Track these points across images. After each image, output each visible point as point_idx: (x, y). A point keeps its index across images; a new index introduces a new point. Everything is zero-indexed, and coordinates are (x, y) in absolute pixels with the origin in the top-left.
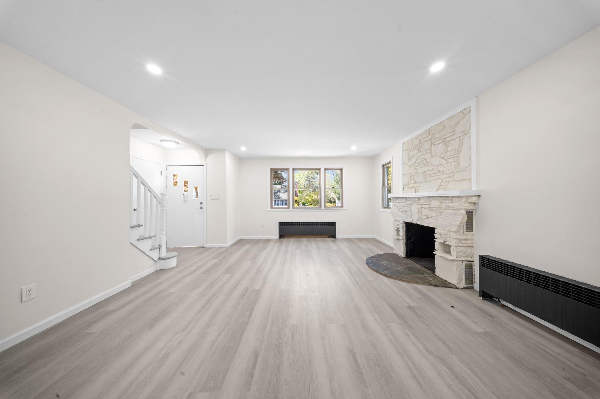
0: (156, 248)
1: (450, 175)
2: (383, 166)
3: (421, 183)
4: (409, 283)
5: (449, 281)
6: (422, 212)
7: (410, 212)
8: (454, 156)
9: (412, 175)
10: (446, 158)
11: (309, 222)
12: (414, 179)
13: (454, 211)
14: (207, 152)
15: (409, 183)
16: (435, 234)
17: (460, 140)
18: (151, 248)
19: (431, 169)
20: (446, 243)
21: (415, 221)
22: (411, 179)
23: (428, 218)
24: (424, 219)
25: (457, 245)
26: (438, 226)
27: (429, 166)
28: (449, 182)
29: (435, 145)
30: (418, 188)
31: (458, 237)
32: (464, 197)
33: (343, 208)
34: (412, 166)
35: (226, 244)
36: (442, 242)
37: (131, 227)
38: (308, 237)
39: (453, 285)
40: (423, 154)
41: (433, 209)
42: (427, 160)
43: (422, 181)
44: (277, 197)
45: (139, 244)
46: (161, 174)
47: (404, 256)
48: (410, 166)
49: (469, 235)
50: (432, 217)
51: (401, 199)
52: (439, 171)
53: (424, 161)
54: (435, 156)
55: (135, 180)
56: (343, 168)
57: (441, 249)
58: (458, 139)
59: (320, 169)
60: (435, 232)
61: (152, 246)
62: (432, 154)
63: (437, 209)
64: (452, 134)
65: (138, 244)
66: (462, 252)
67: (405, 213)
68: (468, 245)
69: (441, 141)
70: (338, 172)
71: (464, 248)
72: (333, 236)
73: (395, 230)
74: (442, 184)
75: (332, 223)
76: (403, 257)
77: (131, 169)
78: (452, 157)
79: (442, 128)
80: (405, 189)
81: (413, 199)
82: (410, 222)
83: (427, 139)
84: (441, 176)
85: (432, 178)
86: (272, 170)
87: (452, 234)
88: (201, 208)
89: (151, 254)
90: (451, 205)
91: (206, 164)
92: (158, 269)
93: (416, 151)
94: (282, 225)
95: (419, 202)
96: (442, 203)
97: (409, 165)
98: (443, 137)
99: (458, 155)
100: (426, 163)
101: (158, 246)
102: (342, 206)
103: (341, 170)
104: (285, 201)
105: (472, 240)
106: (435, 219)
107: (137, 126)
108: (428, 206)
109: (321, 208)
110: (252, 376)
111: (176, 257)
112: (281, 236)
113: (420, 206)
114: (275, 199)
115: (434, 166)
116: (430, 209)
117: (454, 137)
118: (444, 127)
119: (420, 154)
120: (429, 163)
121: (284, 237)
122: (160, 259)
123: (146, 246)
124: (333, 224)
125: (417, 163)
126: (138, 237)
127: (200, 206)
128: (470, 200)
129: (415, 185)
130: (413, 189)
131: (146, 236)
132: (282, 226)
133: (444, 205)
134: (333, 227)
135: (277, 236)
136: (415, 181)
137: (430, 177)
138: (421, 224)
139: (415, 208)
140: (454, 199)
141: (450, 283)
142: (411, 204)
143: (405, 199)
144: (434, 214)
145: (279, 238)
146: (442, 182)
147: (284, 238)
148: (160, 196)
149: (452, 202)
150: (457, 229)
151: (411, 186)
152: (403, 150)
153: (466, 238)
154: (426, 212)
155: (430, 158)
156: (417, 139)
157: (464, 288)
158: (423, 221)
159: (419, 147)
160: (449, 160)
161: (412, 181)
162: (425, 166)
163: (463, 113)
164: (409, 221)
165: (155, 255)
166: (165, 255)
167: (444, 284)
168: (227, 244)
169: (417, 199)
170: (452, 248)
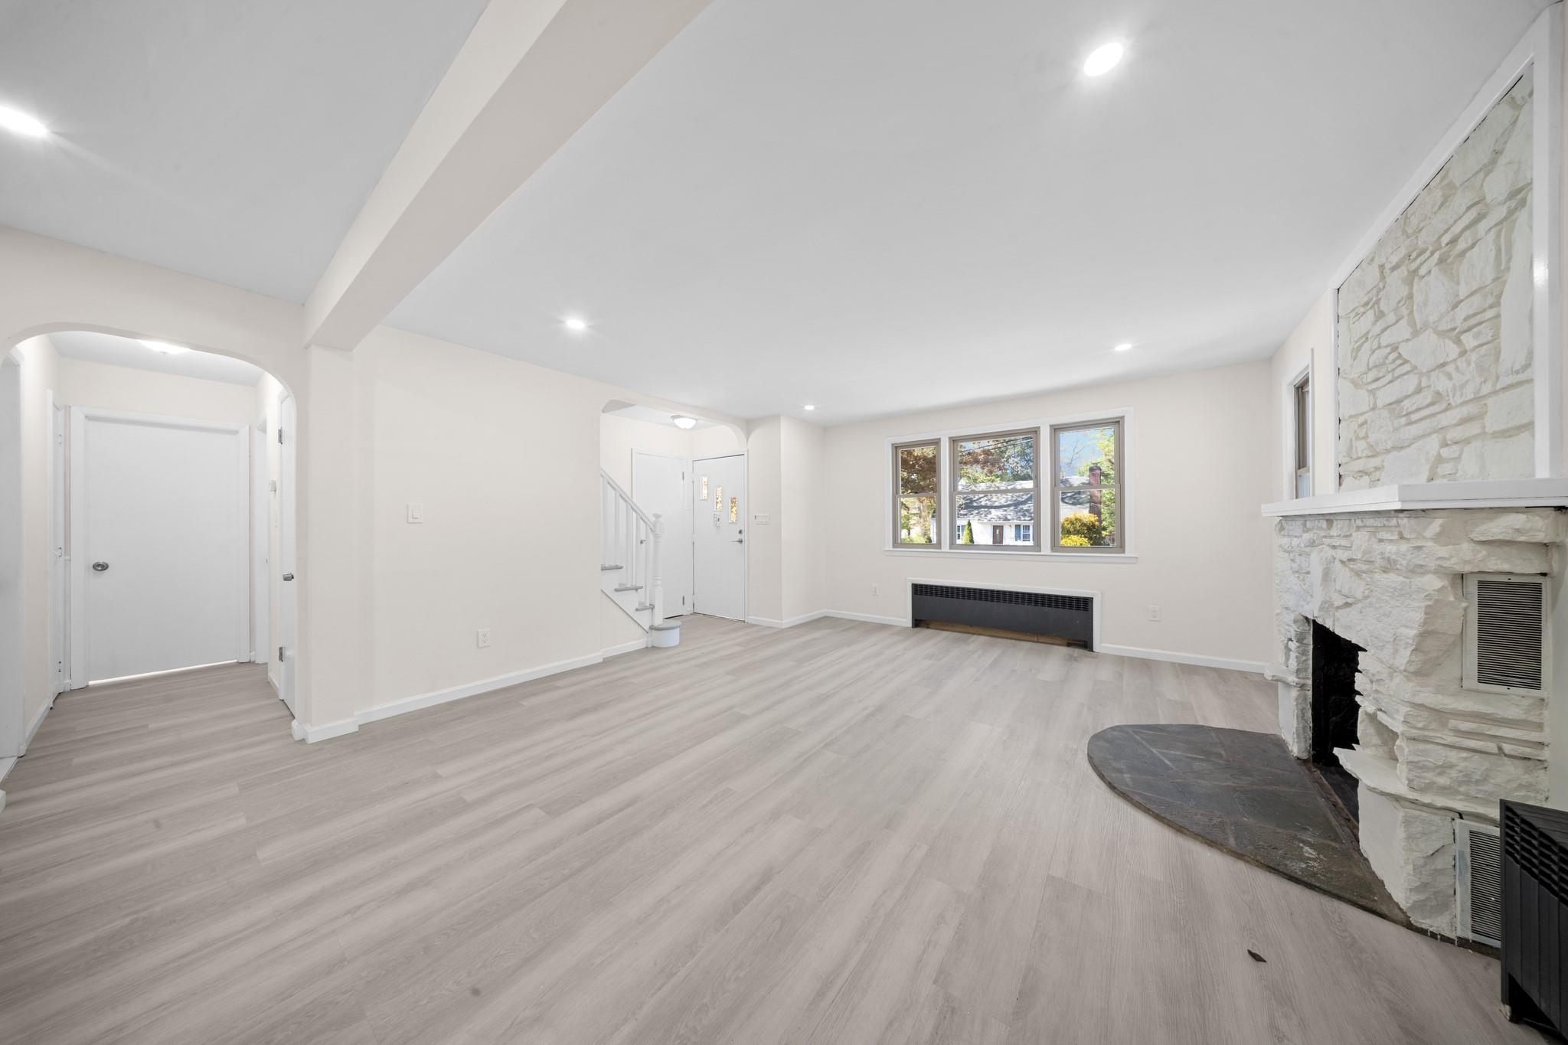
0: (645, 608)
1: (1465, 411)
2: (1299, 389)
3: (1386, 453)
6: (1332, 580)
8: (1478, 319)
9: (1361, 420)
10: (1455, 334)
11: (998, 591)
12: (1366, 436)
14: (748, 425)
15: (1354, 457)
16: (1356, 674)
17: (1498, 236)
18: (637, 606)
19: (1413, 390)
20: (1379, 716)
22: (1360, 437)
23: (1346, 603)
24: (1339, 608)
25: (1414, 733)
26: (1366, 642)
27: (1406, 377)
28: (1465, 443)
29: (1421, 279)
30: (1377, 475)
31: (1428, 697)
32: (1441, 513)
33: (1124, 552)
34: (1362, 380)
35: (780, 622)
36: (1371, 709)
37: (604, 569)
38: (998, 634)
39: (1398, 906)
40: (1388, 328)
42: (1400, 349)
43: (1389, 445)
44: (1024, 515)
45: (618, 597)
46: (683, 478)
48: (1356, 383)
49: (1512, 701)
50: (1355, 602)
52: (1435, 395)
53: (1391, 358)
54: (1425, 328)
55: (611, 493)
56: (1123, 417)
57: (1379, 742)
58: (1493, 236)
59: (1035, 431)
60: (1361, 667)
61: (640, 604)
62: (1413, 322)
63: (1364, 568)
64: (1474, 214)
65: (616, 597)
66: (1454, 773)
67: (1303, 582)
68: (1500, 749)
69: (1440, 255)
70: (1109, 432)
71: (1464, 754)
72: (1084, 642)
74: (1443, 453)
75: (1078, 599)
76: (1298, 759)
77: (603, 474)
78: (1474, 322)
79: (1443, 195)
80: (1346, 481)
82: (1312, 618)
83: (1400, 258)
84: (1440, 416)
85: (1417, 429)
86: (896, 448)
87: (1397, 683)
88: (741, 541)
89: (637, 616)
91: (748, 451)
92: (650, 646)
93: (1371, 317)
94: (920, 591)
96: (1376, 539)
97: (1353, 377)
98: (1444, 237)
99: (1490, 314)
100: (1399, 362)
101: (648, 605)
103: (1117, 423)
104: (1022, 528)
105: (1540, 726)
106: (1361, 611)
107: (615, 406)
108: (1347, 552)
109: (1040, 551)
110: (600, 821)
111: (678, 629)
112: (917, 623)
113: (1330, 553)
114: (1018, 522)
115: (1421, 375)
116: (1351, 566)
117: (1480, 230)
118: (1449, 191)
119: (1381, 325)
120: (1405, 361)
121: (930, 623)
122: (652, 628)
123: (630, 601)
124: (1084, 605)
125: (1375, 367)
126: (617, 587)
127: (739, 537)
128: (1483, 527)
129: (1371, 464)
130: (1365, 481)
131: (629, 586)
132: (921, 594)
134: (1081, 613)
135: (907, 620)
136: (1371, 446)
137: (1413, 422)
138: (1331, 629)
139: (1317, 561)
140: (1401, 521)
142: (1314, 545)
143: (1301, 523)
144: (1359, 590)
145: (914, 626)
146: (1443, 444)
147: (928, 628)
148: (653, 519)
149: (1401, 536)
150: (1410, 662)
151: (1359, 465)
152: (1338, 319)
153: (1489, 710)
154: (1342, 579)
155: (1408, 340)
156: (1372, 261)
157: (1463, 943)
158: (1336, 615)
159: (1379, 297)
160: (1469, 341)
161: (1362, 447)
162: (1395, 379)
163: (1513, 102)
165: (645, 619)
166: (659, 623)
168: (784, 622)
169: (1324, 524)
170: (1396, 744)
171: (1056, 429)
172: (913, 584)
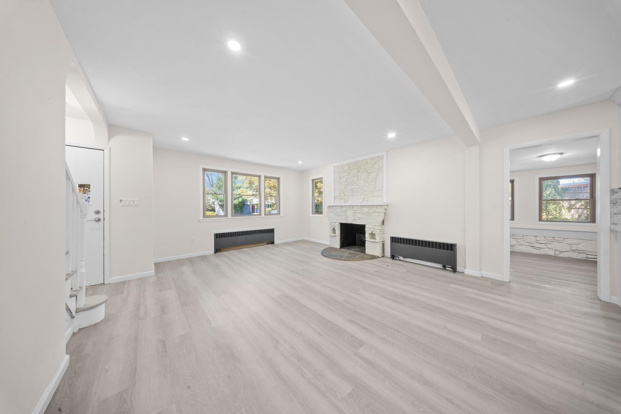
1: (370, 192)
2: (313, 180)
3: (349, 196)
4: (359, 261)
5: (375, 255)
6: (355, 216)
7: (346, 216)
9: (342, 190)
10: (367, 182)
12: (344, 193)
13: (378, 214)
15: (340, 196)
16: (365, 229)
19: (358, 187)
20: (373, 233)
21: (350, 221)
22: (341, 193)
23: (360, 219)
24: (357, 220)
25: (380, 233)
26: (368, 224)
27: (356, 185)
28: (370, 197)
29: (360, 172)
30: (347, 199)
33: (280, 215)
34: (343, 184)
36: (371, 232)
39: (378, 256)
40: (352, 177)
41: (364, 213)
42: (354, 181)
43: (351, 195)
47: (339, 248)
48: (340, 184)
50: (363, 218)
51: (337, 207)
52: (363, 189)
53: (352, 182)
54: (361, 179)
57: (369, 237)
58: (376, 172)
60: (366, 227)
61: (72, 290)
62: (358, 178)
63: (367, 213)
64: (372, 168)
66: (381, 237)
67: (341, 217)
68: (383, 233)
69: (365, 171)
72: (273, 243)
73: (331, 230)
74: (365, 197)
75: (271, 229)
78: (372, 182)
79: (365, 163)
81: (348, 207)
82: (346, 223)
83: (355, 168)
84: (364, 192)
85: (358, 193)
86: (204, 170)
87: (377, 227)
88: (98, 220)
89: (70, 304)
90: (377, 210)
91: (110, 148)
92: (76, 330)
93: (346, 174)
94: (217, 237)
95: (353, 209)
96: (370, 209)
97: (339, 182)
98: (366, 169)
100: (354, 183)
101: (78, 288)
102: (279, 213)
103: (278, 179)
106: (366, 219)
108: (360, 212)
112: (217, 250)
113: (354, 212)
115: (360, 186)
116: (362, 213)
117: (373, 170)
118: (367, 163)
119: (349, 176)
120: (356, 183)
121: (221, 250)
122: (77, 311)
124: (272, 231)
125: (347, 182)
127: (96, 217)
128: (385, 207)
129: (345, 197)
130: (343, 200)
133: (371, 211)
134: (271, 233)
135: (212, 251)
136: (345, 194)
137: (357, 192)
138: (355, 223)
139: (350, 213)
140: (378, 206)
141: (376, 256)
142: (346, 211)
143: (341, 207)
144: (365, 216)
145: (215, 253)
146: (365, 196)
147: (220, 252)
149: (377, 208)
151: (342, 197)
152: (334, 171)
153: (382, 228)
154: (358, 215)
155: (356, 180)
156: (346, 166)
157: (382, 257)
158: (356, 221)
159: (349, 172)
160: (370, 184)
161: (343, 195)
162: (353, 185)
163: (379, 158)
164: (344, 222)
165: (73, 305)
166: (85, 303)
167: (373, 257)
168: (153, 271)
169: (352, 207)
170: (376, 235)
171: (265, 177)
172: (215, 234)
